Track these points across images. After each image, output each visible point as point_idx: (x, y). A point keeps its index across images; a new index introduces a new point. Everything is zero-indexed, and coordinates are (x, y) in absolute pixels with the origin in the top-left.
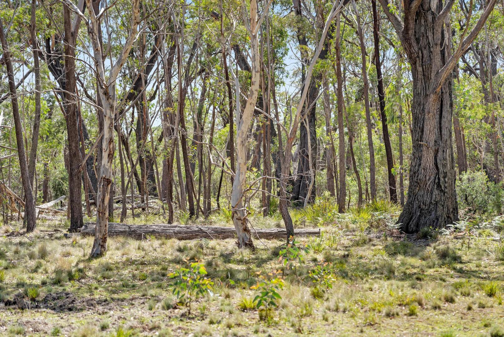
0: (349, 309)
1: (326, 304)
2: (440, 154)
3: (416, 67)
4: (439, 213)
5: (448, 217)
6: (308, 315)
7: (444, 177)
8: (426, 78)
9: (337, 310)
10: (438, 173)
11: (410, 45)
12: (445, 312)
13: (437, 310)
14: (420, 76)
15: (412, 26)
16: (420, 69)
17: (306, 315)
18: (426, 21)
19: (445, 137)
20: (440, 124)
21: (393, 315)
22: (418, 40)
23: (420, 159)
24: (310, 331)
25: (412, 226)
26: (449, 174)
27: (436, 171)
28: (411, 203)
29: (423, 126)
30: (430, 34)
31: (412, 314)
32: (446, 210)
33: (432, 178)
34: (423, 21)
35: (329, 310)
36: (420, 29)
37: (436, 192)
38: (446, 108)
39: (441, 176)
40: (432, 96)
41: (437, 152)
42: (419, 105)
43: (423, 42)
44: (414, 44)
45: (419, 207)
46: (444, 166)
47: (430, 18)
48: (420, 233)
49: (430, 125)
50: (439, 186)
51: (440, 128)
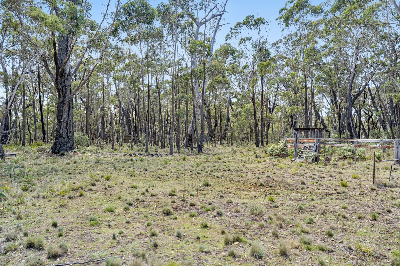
0: (46, 196)
1: (31, 194)
2: (68, 125)
3: (60, 93)
4: (67, 146)
5: (71, 147)
6: (22, 203)
7: (70, 133)
8: (64, 97)
9: (39, 197)
10: (67, 132)
11: (58, 85)
12: (95, 192)
13: (91, 191)
14: (61, 97)
15: (59, 78)
16: (62, 94)
17: (21, 203)
18: (64, 77)
19: (71, 119)
20: (69, 114)
21: (72, 198)
22: (61, 84)
23: (61, 126)
24: (26, 216)
25: (57, 150)
26: (71, 132)
27: (66, 131)
28: (56, 142)
29: (62, 115)
30: (66, 82)
31: (81, 195)
32: (70, 145)
33: (65, 133)
34: (63, 77)
35: (34, 197)
36: (62, 80)
37: (67, 138)
38: (71, 109)
39: (69, 133)
40: (66, 104)
41: (67, 124)
42: (61, 107)
43: (63, 84)
44: (60, 85)
45: (60, 144)
46: (70, 129)
47: (66, 76)
48: (60, 153)
49: (65, 115)
50: (68, 136)
51: (69, 116)
